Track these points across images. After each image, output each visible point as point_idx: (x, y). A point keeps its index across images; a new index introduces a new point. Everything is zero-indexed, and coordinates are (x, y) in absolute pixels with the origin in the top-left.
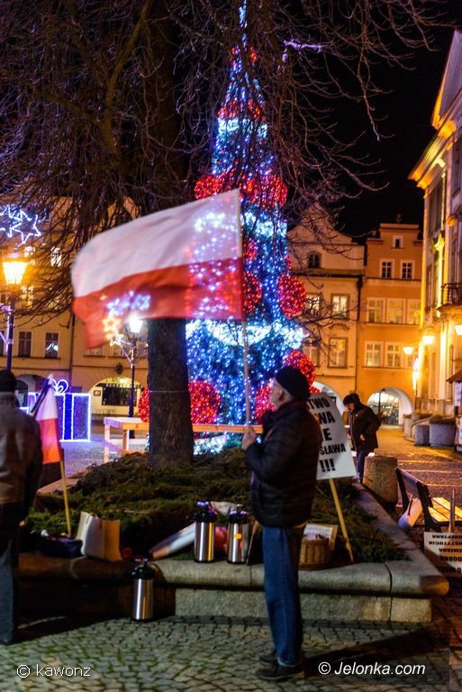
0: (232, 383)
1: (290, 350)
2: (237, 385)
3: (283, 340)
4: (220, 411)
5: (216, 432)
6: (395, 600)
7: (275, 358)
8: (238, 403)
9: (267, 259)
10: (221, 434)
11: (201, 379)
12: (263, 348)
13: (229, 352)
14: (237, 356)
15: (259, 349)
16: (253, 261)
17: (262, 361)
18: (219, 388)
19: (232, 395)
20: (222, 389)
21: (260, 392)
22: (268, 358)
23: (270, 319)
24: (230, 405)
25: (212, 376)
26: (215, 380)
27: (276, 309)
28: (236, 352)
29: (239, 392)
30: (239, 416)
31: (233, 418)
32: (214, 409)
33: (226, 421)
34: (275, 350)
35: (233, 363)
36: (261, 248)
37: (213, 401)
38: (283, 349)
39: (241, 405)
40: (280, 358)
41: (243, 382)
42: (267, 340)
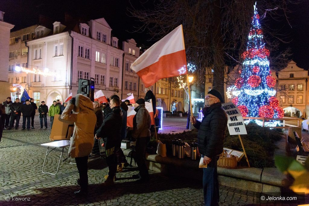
0: (252, 106)
1: (270, 96)
2: (253, 106)
3: (268, 94)
4: (248, 113)
5: (247, 119)
6: (264, 185)
7: (265, 99)
8: (253, 111)
9: (263, 72)
10: (248, 119)
11: (243, 105)
12: (261, 96)
13: (251, 98)
14: (253, 99)
15: (260, 96)
16: (258, 72)
17: (261, 100)
18: (248, 107)
19: (252, 109)
20: (249, 107)
21: (260, 108)
22: (263, 99)
23: (264, 88)
24: (251, 112)
25: (246, 104)
26: (246, 105)
27: (265, 85)
28: (253, 97)
29: (254, 108)
30: (254, 115)
31: (252, 115)
32: (246, 113)
33: (250, 116)
34: (265, 96)
35: (252, 101)
36: (261, 68)
37: (246, 111)
38: (268, 96)
39: (254, 112)
40: (267, 99)
41: (255, 105)
42: (263, 94)
